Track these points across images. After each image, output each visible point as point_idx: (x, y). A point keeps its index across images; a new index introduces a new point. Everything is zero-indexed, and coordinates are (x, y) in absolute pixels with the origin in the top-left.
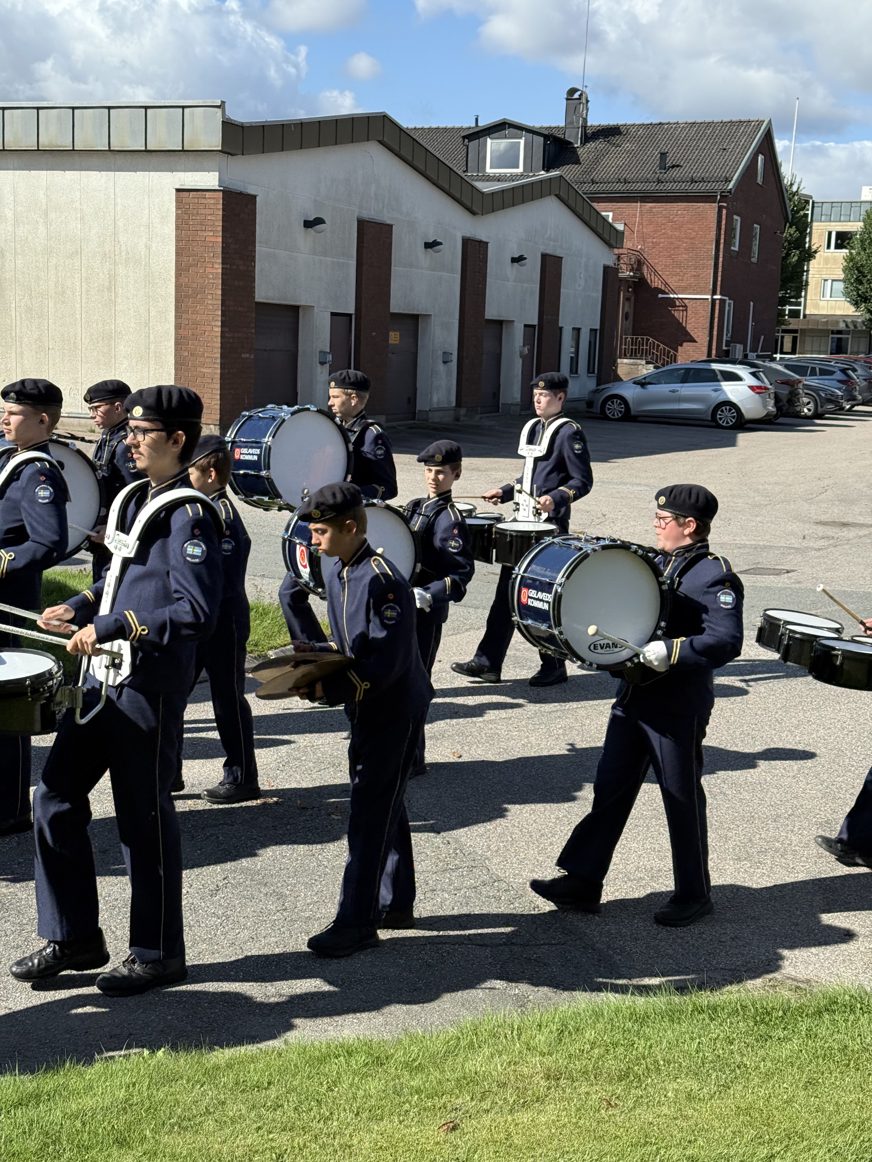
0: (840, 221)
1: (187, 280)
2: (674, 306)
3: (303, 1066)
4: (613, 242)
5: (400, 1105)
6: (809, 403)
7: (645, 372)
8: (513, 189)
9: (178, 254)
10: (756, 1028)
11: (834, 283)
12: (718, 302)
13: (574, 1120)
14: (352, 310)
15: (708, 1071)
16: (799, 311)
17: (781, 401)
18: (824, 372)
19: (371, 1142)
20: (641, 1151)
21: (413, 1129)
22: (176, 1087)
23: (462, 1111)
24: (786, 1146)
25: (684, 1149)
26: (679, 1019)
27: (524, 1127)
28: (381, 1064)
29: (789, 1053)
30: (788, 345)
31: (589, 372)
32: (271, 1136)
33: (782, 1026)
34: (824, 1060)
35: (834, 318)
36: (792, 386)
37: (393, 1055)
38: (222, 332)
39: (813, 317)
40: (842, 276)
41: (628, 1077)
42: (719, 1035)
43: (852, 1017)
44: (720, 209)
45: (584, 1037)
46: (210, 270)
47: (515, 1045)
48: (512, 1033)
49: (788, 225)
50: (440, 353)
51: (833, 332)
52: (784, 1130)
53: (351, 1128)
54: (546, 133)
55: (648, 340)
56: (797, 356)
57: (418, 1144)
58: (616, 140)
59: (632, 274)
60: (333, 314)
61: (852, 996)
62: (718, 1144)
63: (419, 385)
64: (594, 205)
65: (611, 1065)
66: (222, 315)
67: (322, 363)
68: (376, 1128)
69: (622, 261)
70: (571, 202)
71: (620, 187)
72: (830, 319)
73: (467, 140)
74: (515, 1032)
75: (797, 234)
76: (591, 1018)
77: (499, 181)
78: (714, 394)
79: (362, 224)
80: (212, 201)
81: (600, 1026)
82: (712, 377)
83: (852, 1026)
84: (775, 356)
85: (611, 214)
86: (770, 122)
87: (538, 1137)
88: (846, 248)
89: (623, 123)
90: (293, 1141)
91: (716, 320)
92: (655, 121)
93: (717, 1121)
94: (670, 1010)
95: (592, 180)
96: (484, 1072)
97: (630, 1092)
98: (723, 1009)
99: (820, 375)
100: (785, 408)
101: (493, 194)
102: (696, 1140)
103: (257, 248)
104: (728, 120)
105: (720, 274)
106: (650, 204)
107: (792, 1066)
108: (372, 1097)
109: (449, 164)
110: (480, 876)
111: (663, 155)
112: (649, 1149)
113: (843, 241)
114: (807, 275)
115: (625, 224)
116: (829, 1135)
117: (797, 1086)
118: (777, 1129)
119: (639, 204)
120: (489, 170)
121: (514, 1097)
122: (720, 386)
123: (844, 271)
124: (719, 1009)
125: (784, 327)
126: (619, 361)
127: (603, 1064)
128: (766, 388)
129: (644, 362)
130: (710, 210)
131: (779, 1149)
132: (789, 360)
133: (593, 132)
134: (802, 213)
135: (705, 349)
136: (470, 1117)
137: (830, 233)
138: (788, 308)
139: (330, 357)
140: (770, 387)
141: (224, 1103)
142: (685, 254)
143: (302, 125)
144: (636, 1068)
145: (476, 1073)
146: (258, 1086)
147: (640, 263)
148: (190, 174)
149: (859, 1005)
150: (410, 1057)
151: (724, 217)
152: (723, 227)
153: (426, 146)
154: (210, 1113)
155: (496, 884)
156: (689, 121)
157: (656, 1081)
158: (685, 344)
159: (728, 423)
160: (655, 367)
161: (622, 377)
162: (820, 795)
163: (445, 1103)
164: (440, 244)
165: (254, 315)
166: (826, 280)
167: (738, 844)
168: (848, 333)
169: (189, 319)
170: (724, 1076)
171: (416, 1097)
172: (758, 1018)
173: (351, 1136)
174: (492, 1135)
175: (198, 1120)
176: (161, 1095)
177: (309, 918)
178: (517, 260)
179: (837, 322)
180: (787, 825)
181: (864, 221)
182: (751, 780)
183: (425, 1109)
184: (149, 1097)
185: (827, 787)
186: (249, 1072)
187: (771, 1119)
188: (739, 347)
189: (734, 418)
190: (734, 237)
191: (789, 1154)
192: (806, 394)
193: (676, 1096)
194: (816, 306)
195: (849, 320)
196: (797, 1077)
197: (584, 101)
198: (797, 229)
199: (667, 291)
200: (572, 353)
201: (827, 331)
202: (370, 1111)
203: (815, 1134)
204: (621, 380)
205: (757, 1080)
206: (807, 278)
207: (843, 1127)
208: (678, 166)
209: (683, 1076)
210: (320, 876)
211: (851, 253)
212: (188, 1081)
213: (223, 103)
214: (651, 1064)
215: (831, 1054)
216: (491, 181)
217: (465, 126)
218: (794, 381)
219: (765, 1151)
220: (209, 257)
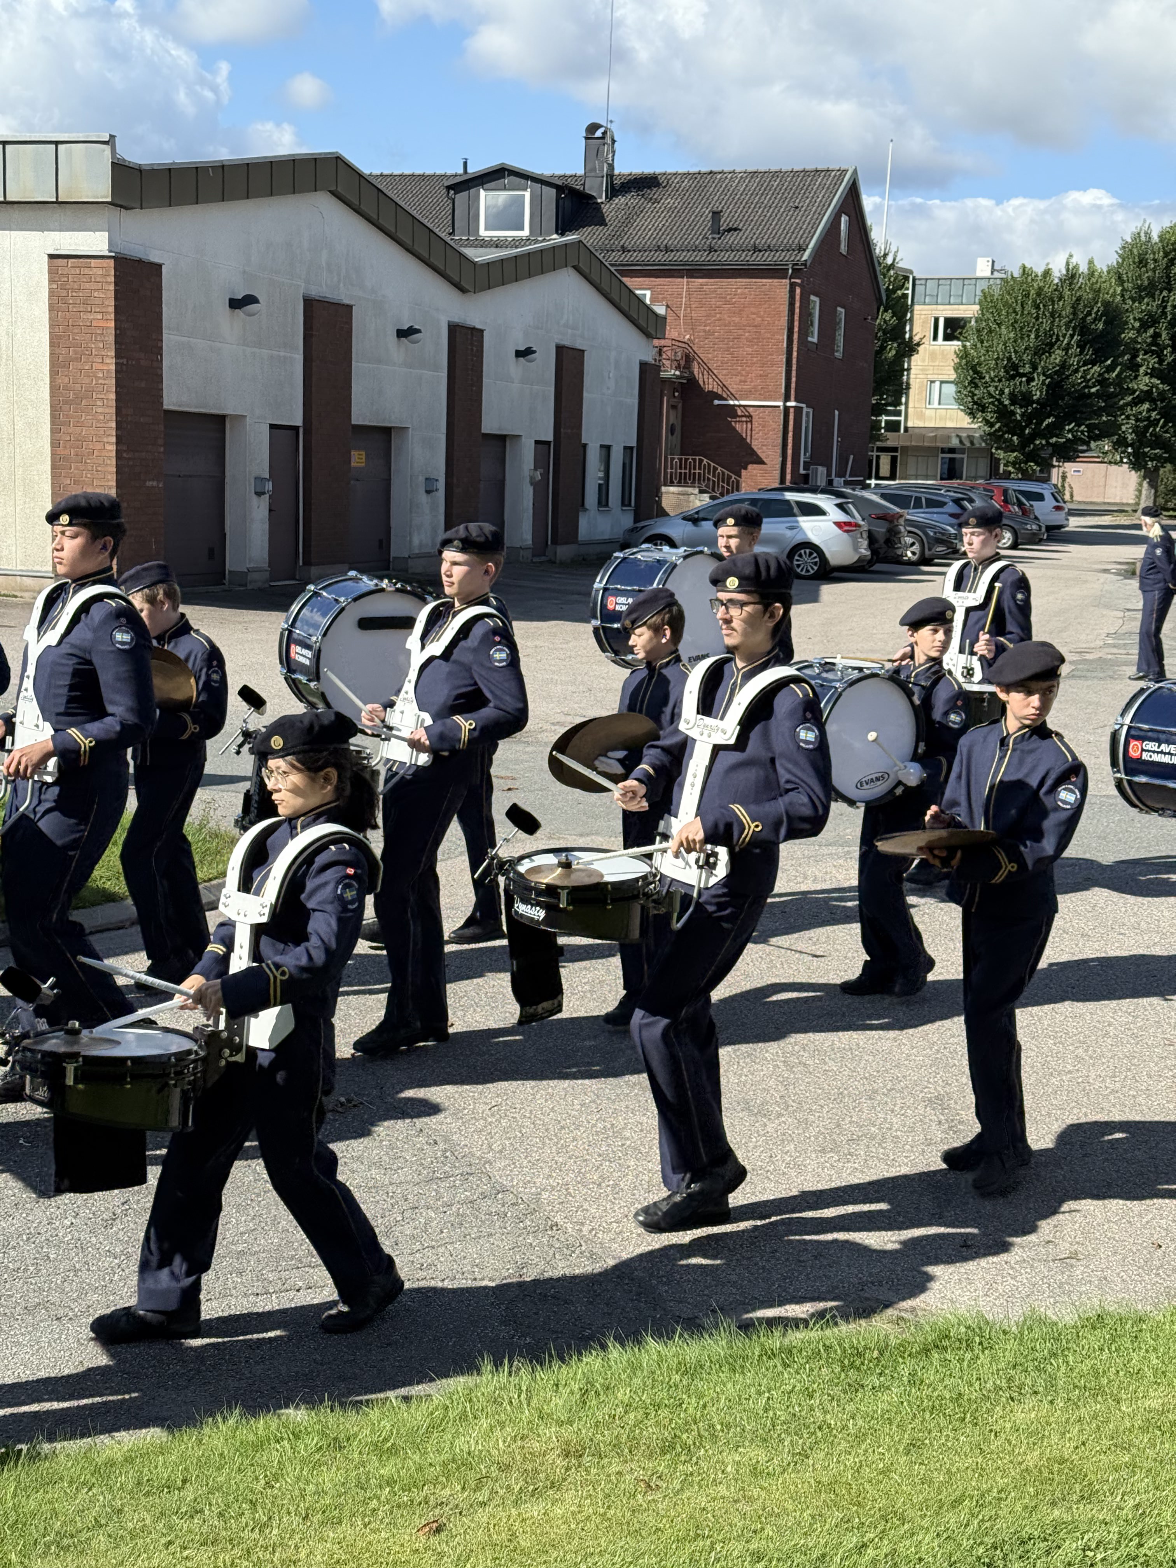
0: (949, 304)
1: (67, 380)
2: (735, 415)
3: (231, 1454)
4: (652, 331)
5: (365, 1503)
6: (913, 544)
7: (698, 504)
8: (516, 258)
9: (52, 344)
10: (843, 1375)
11: (944, 385)
12: (792, 410)
13: (602, 1511)
14: (298, 421)
15: (779, 1435)
16: (899, 422)
17: (877, 541)
18: (933, 504)
19: (324, 1555)
20: (689, 1548)
21: (383, 1534)
22: (53, 1493)
23: (450, 1506)
24: (883, 1531)
25: (747, 1542)
26: (742, 1367)
27: (533, 1523)
28: (340, 1447)
29: (886, 1406)
30: (885, 468)
31: (623, 504)
32: (185, 1554)
33: (878, 1371)
34: (932, 1414)
35: (946, 432)
36: (891, 522)
37: (355, 1435)
38: (117, 451)
39: (917, 431)
40: (953, 376)
41: (674, 1448)
42: (794, 1387)
43: (968, 1356)
44: (793, 286)
45: (616, 1398)
46: (100, 367)
47: (522, 1413)
48: (519, 1396)
49: (882, 309)
50: (421, 479)
51: (943, 451)
52: (880, 1509)
53: (297, 1537)
54: (560, 183)
55: (701, 461)
56: (897, 482)
57: (388, 1554)
58: (655, 193)
59: (678, 373)
60: (272, 427)
61: (968, 1328)
62: (792, 1532)
63: (393, 523)
64: (624, 279)
65: (652, 1432)
66: (118, 428)
67: (259, 494)
68: (331, 1535)
69: (664, 356)
70: (595, 277)
71: (660, 257)
72: (940, 433)
73: (452, 192)
74: (523, 1396)
75: (894, 321)
76: (625, 1372)
77: (497, 247)
78: (789, 533)
79: (310, 305)
80: (100, 272)
81: (637, 1381)
82: (786, 510)
83: (969, 1367)
84: (868, 482)
85: (648, 293)
86: (855, 172)
87: (553, 1536)
88: (958, 339)
89: (662, 171)
90: (216, 1558)
91: (791, 434)
92: (704, 170)
93: (790, 1501)
94: (731, 1356)
95: (622, 247)
96: (481, 1451)
97: (675, 1468)
98: (800, 1351)
99: (927, 507)
100: (882, 551)
101: (488, 264)
102: (763, 1529)
103: (165, 336)
104: (800, 168)
105: (794, 373)
106: (700, 280)
107: (890, 1424)
108: (326, 1493)
109: (428, 225)
110: (478, 1186)
111: (716, 215)
112: (701, 1544)
113: (954, 331)
114: (908, 375)
115: (668, 306)
116: (938, 1514)
117: (897, 1451)
118: (870, 1509)
119: (685, 280)
120: (483, 232)
121: (521, 1483)
122: (797, 522)
123: (956, 369)
124: (795, 1351)
125: (879, 444)
126: (664, 489)
127: (641, 1433)
128: (857, 525)
129: (696, 491)
130: (779, 288)
131: (872, 1536)
132: (887, 487)
133: (623, 183)
134: (899, 293)
135: (777, 474)
136: (460, 1513)
137: (936, 320)
138: (884, 418)
139: (269, 486)
140: (862, 523)
141: (120, 1511)
142: (748, 346)
143: (223, 169)
144: (685, 1436)
145: (469, 1453)
146: (169, 1487)
147: (688, 359)
148: (67, 234)
149: (977, 1339)
150: (380, 1436)
151: (798, 297)
152: (797, 311)
153: (397, 200)
154: (101, 1526)
155: (500, 1196)
156: (750, 169)
157: (711, 1452)
158: (750, 467)
159: (808, 571)
160: (713, 498)
161: (668, 509)
162: (928, 1062)
163: (426, 1497)
164: (418, 331)
165: (162, 428)
166: (932, 382)
167: (823, 1130)
168: (962, 451)
169: (70, 434)
170: (801, 1441)
171: (388, 1490)
172: (846, 1362)
173: (297, 1547)
174: (490, 1536)
175: (84, 1536)
176: (32, 1504)
177: (242, 1253)
178: (524, 354)
179: (949, 437)
180: (886, 1103)
181: (980, 304)
182: (838, 1044)
183: (399, 1506)
184: (15, 1508)
185: (938, 1051)
186: (156, 1467)
187: (862, 1495)
188: (822, 470)
189: (815, 564)
190: (812, 324)
191: (886, 1542)
192: (909, 532)
193: (737, 1471)
194: (921, 416)
195: (964, 435)
196: (897, 1439)
197: (609, 141)
198: (894, 314)
199: (725, 396)
200: (600, 478)
201: (937, 448)
202: (324, 1512)
203: (919, 1513)
204: (666, 514)
205: (844, 1445)
206: (908, 378)
207: (958, 1501)
208: (736, 229)
209: (747, 1444)
210: (258, 1195)
211: (964, 346)
212: (71, 1483)
213: (112, 137)
214: (705, 1430)
215: (941, 1406)
216: (486, 247)
217: (450, 172)
218: (893, 516)
219: (854, 1540)
220: (98, 348)
